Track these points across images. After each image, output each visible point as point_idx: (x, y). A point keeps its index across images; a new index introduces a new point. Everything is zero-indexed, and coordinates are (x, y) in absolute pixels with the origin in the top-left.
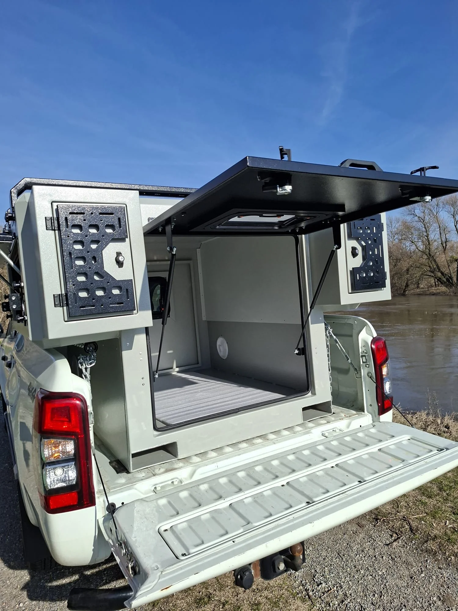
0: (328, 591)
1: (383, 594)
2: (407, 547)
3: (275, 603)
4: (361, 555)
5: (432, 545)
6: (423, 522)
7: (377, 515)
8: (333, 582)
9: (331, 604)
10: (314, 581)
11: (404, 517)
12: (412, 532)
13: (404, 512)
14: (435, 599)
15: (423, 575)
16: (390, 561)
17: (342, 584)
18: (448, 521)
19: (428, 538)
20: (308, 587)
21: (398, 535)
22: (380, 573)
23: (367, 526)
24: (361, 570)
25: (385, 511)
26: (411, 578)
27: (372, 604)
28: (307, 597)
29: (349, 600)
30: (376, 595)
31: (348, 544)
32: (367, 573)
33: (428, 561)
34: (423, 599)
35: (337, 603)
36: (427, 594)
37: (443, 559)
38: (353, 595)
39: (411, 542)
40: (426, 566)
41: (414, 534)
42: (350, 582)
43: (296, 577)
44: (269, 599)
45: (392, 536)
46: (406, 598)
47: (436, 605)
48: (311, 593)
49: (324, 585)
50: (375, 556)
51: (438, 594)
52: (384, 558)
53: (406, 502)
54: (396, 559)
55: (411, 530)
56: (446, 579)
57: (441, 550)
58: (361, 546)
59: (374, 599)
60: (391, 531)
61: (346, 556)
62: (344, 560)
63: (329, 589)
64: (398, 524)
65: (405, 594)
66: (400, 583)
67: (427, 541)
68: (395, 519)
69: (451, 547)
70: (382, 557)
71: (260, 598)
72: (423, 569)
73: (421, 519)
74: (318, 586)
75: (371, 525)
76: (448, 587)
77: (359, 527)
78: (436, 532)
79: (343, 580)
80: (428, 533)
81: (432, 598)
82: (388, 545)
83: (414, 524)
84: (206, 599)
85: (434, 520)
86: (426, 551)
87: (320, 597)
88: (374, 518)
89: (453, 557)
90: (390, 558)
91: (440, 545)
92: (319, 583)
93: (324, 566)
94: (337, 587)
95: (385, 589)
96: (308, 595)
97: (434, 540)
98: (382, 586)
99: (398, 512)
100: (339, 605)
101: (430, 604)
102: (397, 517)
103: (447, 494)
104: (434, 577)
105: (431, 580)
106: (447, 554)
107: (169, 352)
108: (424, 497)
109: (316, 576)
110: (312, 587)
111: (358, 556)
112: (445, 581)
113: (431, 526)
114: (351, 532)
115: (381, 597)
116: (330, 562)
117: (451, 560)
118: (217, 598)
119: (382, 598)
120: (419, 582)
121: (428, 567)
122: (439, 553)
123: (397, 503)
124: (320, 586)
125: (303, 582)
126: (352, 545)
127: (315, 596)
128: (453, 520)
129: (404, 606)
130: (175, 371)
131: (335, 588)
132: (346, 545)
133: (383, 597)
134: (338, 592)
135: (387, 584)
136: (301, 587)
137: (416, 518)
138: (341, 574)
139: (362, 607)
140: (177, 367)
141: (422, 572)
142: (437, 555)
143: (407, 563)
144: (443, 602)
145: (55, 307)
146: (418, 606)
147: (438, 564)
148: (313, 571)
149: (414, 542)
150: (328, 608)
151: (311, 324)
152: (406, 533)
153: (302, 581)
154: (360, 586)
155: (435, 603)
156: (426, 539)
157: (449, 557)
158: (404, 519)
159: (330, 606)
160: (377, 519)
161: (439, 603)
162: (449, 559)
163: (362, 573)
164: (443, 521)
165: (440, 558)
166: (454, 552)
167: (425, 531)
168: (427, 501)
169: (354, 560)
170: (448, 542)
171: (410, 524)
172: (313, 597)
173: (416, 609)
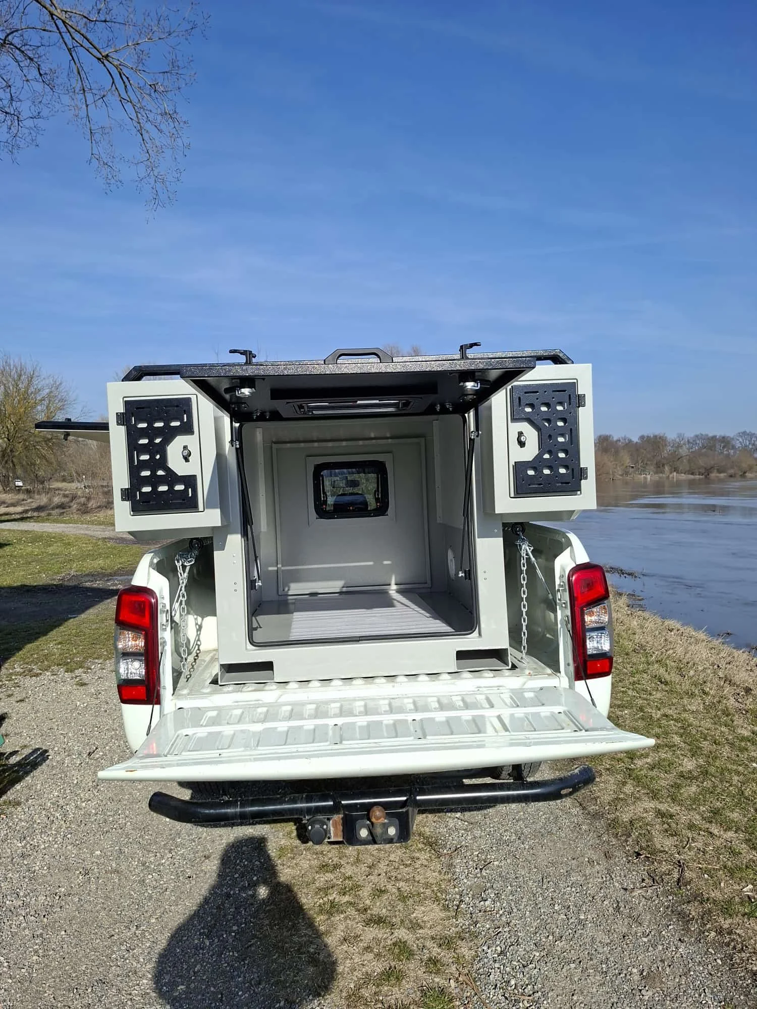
0: (489, 911)
1: (563, 939)
2: (654, 901)
4: (574, 889)
5: (693, 910)
6: (706, 876)
7: (642, 848)
8: (504, 905)
9: (478, 925)
10: (481, 895)
11: (679, 862)
12: (678, 884)
14: (635, 970)
15: (645, 940)
16: (611, 909)
17: (515, 910)
18: (751, 887)
19: (697, 897)
20: (467, 898)
21: (654, 883)
22: (582, 917)
23: (617, 859)
24: (556, 905)
25: (658, 846)
26: (624, 937)
27: (536, 944)
28: (455, 907)
29: (506, 929)
30: (551, 937)
32: (564, 911)
33: (671, 927)
34: (615, 965)
35: (488, 926)
36: (629, 961)
38: (518, 926)
39: (667, 896)
41: (680, 887)
42: (528, 913)
43: (459, 884)
45: (643, 880)
46: (592, 955)
47: (629, 977)
48: (462, 906)
50: (594, 897)
51: (646, 968)
52: (606, 903)
54: (621, 909)
55: (679, 881)
56: (677, 955)
57: (702, 919)
58: (585, 879)
59: (544, 940)
60: (648, 874)
61: (551, 883)
62: (545, 887)
63: (493, 909)
64: (664, 868)
65: (596, 951)
67: (691, 902)
68: (665, 861)
70: (604, 901)
71: (391, 887)
72: (653, 933)
73: (707, 871)
75: (624, 859)
77: (603, 857)
78: (715, 894)
79: (521, 907)
80: (702, 893)
81: (630, 968)
82: (626, 889)
83: (689, 875)
85: (728, 878)
86: (679, 914)
87: (471, 914)
88: (636, 852)
89: (713, 934)
90: (615, 905)
91: (707, 912)
92: (484, 899)
93: (508, 885)
94: (504, 911)
95: (571, 935)
96: (458, 906)
97: (703, 903)
98: (571, 931)
99: (678, 854)
100: (489, 929)
101: (620, 974)
102: (671, 860)
105: (651, 949)
106: (708, 926)
107: (385, 562)
108: (744, 846)
109: (488, 892)
110: (472, 900)
111: (569, 889)
112: (673, 957)
113: (716, 884)
114: (587, 859)
116: (521, 883)
117: (708, 936)
119: (556, 943)
120: (631, 945)
121: (663, 933)
122: (697, 922)
123: (688, 842)
124: (482, 903)
125: (464, 892)
126: (573, 874)
127: (466, 910)
130: (393, 589)
131: (501, 912)
132: (565, 871)
133: (559, 942)
134: (501, 916)
136: (458, 897)
137: (700, 868)
138: (524, 900)
139: (517, 941)
140: (396, 584)
141: (648, 935)
142: (691, 924)
143: (635, 919)
144: (643, 978)
145: (122, 500)
146: (599, 969)
147: (683, 935)
148: (490, 885)
149: (670, 898)
151: (478, 538)
152: (668, 883)
153: (463, 890)
154: (538, 921)
156: (692, 899)
158: (679, 864)
160: (639, 854)
161: (637, 977)
162: (707, 934)
163: (556, 908)
164: (744, 884)
165: (693, 929)
166: (721, 927)
167: (699, 889)
168: (743, 851)
169: (558, 891)
170: (721, 911)
171: (682, 873)
173: (591, 971)
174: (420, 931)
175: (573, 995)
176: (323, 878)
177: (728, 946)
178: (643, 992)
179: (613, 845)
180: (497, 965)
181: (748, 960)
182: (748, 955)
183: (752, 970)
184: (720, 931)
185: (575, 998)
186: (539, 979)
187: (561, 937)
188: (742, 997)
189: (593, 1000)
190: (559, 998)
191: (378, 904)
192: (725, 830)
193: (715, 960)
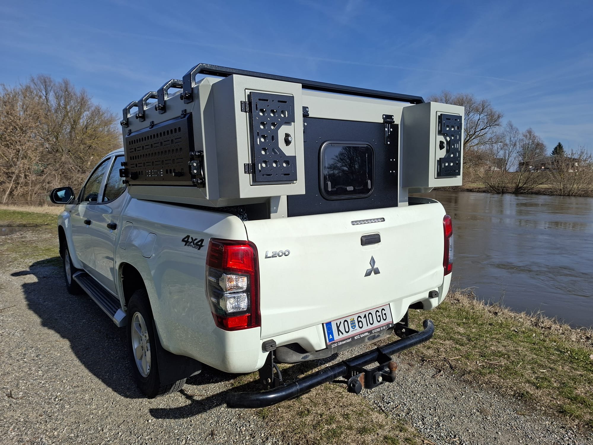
0: (396, 407)
1: (437, 408)
2: (449, 379)
3: (360, 414)
4: (415, 385)
5: (467, 377)
6: (459, 362)
7: (423, 358)
8: (398, 401)
9: (400, 415)
10: (384, 401)
11: (445, 359)
12: (451, 369)
13: (444, 355)
14: (474, 411)
15: (464, 396)
16: (438, 388)
17: (405, 403)
18: (478, 361)
19: (465, 372)
20: (380, 404)
21: (441, 371)
22: (432, 396)
23: (416, 366)
25: (429, 355)
26: (455, 398)
27: (430, 414)
28: (381, 411)
29: (412, 413)
30: (432, 409)
31: (404, 377)
32: (422, 396)
33: (466, 388)
34: (466, 411)
35: (404, 414)
36: (468, 408)
37: (477, 386)
38: (415, 409)
39: (452, 375)
40: (465, 391)
41: (454, 370)
42: (411, 402)
43: (369, 399)
44: (354, 411)
45: (435, 371)
46: (453, 411)
47: (476, 414)
48: (383, 409)
49: (392, 403)
50: (426, 385)
51: (477, 408)
52: (433, 386)
53: (444, 348)
54: (442, 387)
55: (451, 367)
56: (481, 399)
57: (475, 380)
58: (414, 379)
59: (430, 411)
60: (435, 368)
61: (404, 385)
62: (403, 387)
63: (397, 406)
64: (440, 364)
65: (453, 408)
66: (448, 402)
67: (464, 375)
68: (437, 360)
69: (482, 378)
70: (432, 386)
71: (347, 411)
72: (463, 393)
73: (458, 360)
74: (388, 404)
75: (419, 364)
76: (483, 404)
77: (410, 366)
78: (469, 368)
79: (405, 400)
80: (465, 369)
81: (472, 410)
82: (433, 378)
83: (453, 364)
84: (306, 412)
85: (467, 360)
86: (464, 381)
87: (391, 411)
88: (421, 360)
89: (484, 385)
90: (437, 386)
91: (474, 377)
92: (387, 402)
93: (389, 392)
94: (402, 405)
95: (437, 405)
96: (381, 409)
97: (469, 373)
98: (435, 403)
99: (439, 355)
100: (406, 416)
101: (472, 414)
102: (439, 359)
103: (475, 343)
104: (472, 398)
105: (470, 400)
106: (480, 382)
108: (458, 345)
109: (385, 398)
110: (384, 405)
111: (413, 385)
112: (480, 400)
113: (466, 364)
114: (405, 369)
115: (435, 410)
116: (392, 389)
117: (483, 387)
118: (315, 412)
120: (461, 401)
122: (474, 382)
123: (438, 349)
124: (389, 404)
125: (376, 402)
126: (407, 378)
127: (387, 410)
128: (482, 361)
129: (453, 415)
131: (401, 405)
133: (437, 410)
134: (403, 407)
135: (438, 402)
136: (375, 405)
137: (454, 359)
138: (403, 396)
139: (423, 416)
142: (472, 384)
143: (451, 389)
144: (481, 413)
145: (245, 173)
146: (463, 415)
147: (474, 389)
148: (381, 394)
149: (454, 376)
150: (398, 417)
152: (447, 370)
153: (374, 401)
154: (419, 404)
155: (475, 413)
156: (463, 373)
157: (481, 385)
158: (445, 360)
159: (399, 416)
160: (423, 361)
161: (478, 413)
162: (482, 386)
163: (418, 395)
164: (475, 361)
165: (474, 386)
166: (485, 381)
167: (462, 368)
168: (460, 347)
169: (410, 388)
170: (480, 375)
171: (449, 363)
172: (386, 411)
173: (462, 417)
174: (385, 428)
175: (468, 431)
176: (309, 419)
177: (494, 388)
178: (488, 418)
179: (408, 359)
180: (428, 430)
181: (506, 391)
182: (505, 389)
183: (511, 394)
184: (486, 384)
185: (470, 431)
186: (449, 429)
187: (435, 408)
188: (518, 407)
189: (476, 430)
190: (465, 434)
191: (352, 422)
192: (444, 341)
193: (494, 395)
